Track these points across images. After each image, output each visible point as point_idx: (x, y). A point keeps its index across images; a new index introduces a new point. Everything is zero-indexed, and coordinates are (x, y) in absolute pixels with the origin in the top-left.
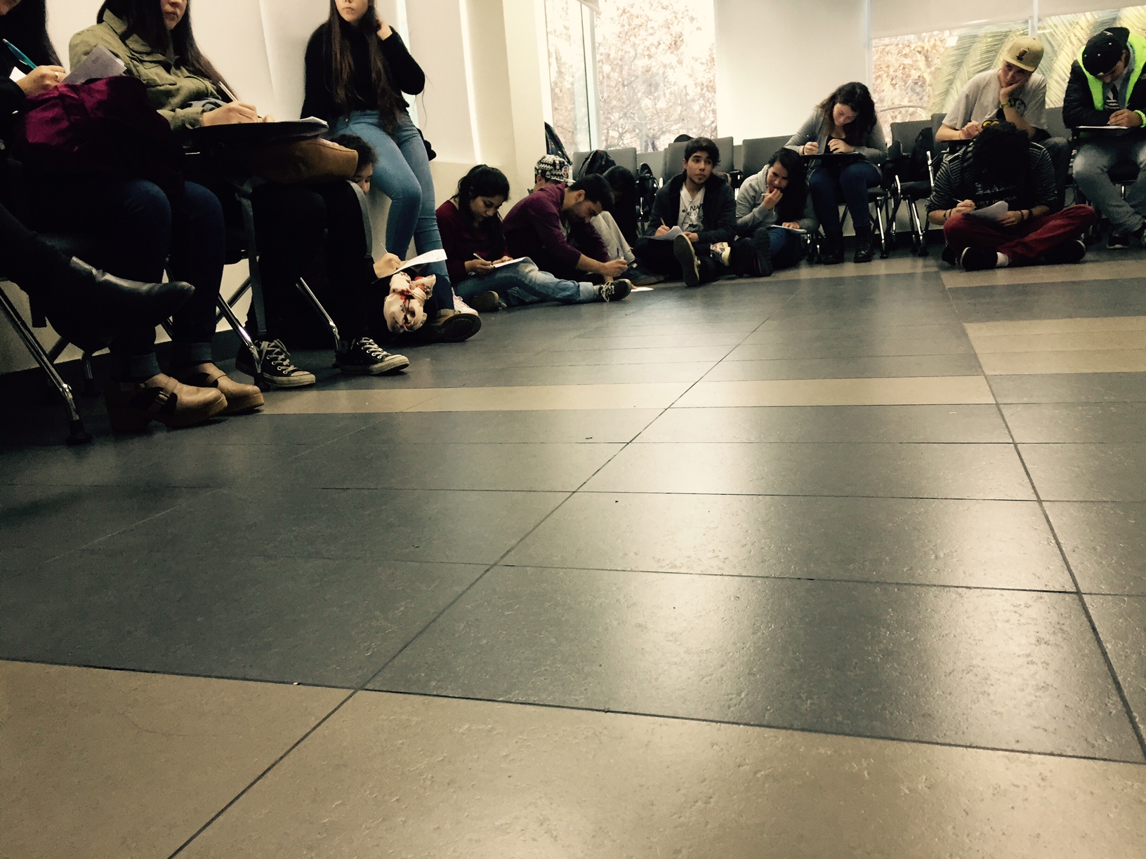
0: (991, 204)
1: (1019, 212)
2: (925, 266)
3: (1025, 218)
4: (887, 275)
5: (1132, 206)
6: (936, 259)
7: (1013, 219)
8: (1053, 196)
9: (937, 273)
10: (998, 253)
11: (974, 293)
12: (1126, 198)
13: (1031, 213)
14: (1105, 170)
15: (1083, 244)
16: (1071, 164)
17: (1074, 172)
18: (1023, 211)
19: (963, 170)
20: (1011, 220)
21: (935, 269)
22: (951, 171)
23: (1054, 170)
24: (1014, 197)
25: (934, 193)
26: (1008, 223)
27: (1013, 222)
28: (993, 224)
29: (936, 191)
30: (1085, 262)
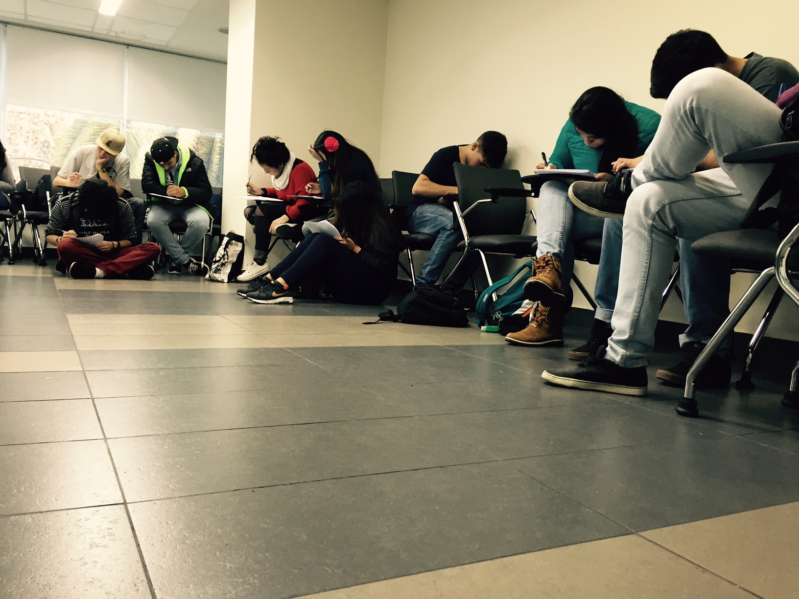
0: (91, 234)
1: (111, 243)
2: (43, 273)
3: (115, 247)
4: (13, 277)
5: (183, 248)
6: (51, 269)
7: (107, 247)
8: (134, 235)
9: (52, 278)
10: (97, 268)
11: (77, 293)
12: (180, 243)
13: (119, 244)
14: (167, 223)
15: (153, 269)
16: (146, 217)
17: (148, 221)
18: (114, 242)
19: (72, 208)
20: (105, 247)
21: (50, 276)
22: (63, 207)
23: (134, 218)
24: (108, 232)
25: (50, 222)
26: (104, 249)
27: (107, 248)
28: (93, 248)
29: (52, 221)
30: (155, 280)
